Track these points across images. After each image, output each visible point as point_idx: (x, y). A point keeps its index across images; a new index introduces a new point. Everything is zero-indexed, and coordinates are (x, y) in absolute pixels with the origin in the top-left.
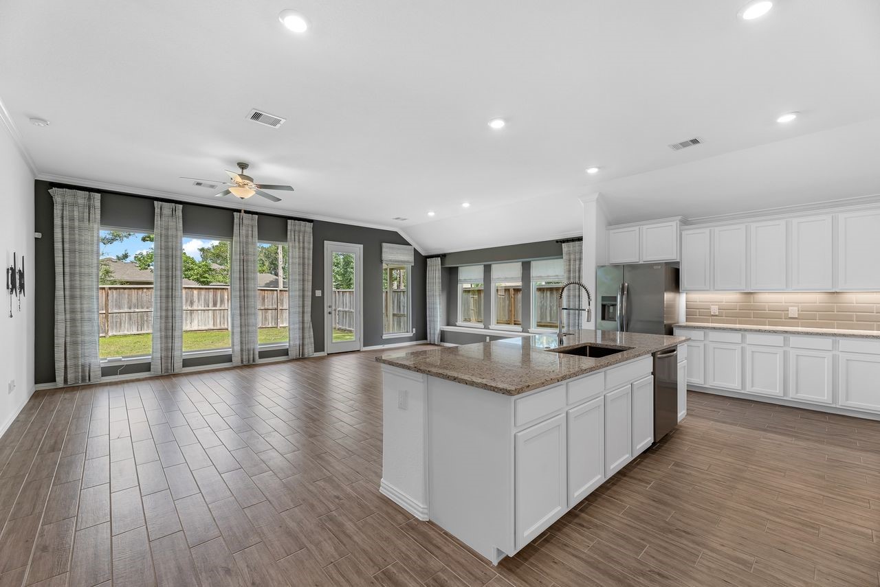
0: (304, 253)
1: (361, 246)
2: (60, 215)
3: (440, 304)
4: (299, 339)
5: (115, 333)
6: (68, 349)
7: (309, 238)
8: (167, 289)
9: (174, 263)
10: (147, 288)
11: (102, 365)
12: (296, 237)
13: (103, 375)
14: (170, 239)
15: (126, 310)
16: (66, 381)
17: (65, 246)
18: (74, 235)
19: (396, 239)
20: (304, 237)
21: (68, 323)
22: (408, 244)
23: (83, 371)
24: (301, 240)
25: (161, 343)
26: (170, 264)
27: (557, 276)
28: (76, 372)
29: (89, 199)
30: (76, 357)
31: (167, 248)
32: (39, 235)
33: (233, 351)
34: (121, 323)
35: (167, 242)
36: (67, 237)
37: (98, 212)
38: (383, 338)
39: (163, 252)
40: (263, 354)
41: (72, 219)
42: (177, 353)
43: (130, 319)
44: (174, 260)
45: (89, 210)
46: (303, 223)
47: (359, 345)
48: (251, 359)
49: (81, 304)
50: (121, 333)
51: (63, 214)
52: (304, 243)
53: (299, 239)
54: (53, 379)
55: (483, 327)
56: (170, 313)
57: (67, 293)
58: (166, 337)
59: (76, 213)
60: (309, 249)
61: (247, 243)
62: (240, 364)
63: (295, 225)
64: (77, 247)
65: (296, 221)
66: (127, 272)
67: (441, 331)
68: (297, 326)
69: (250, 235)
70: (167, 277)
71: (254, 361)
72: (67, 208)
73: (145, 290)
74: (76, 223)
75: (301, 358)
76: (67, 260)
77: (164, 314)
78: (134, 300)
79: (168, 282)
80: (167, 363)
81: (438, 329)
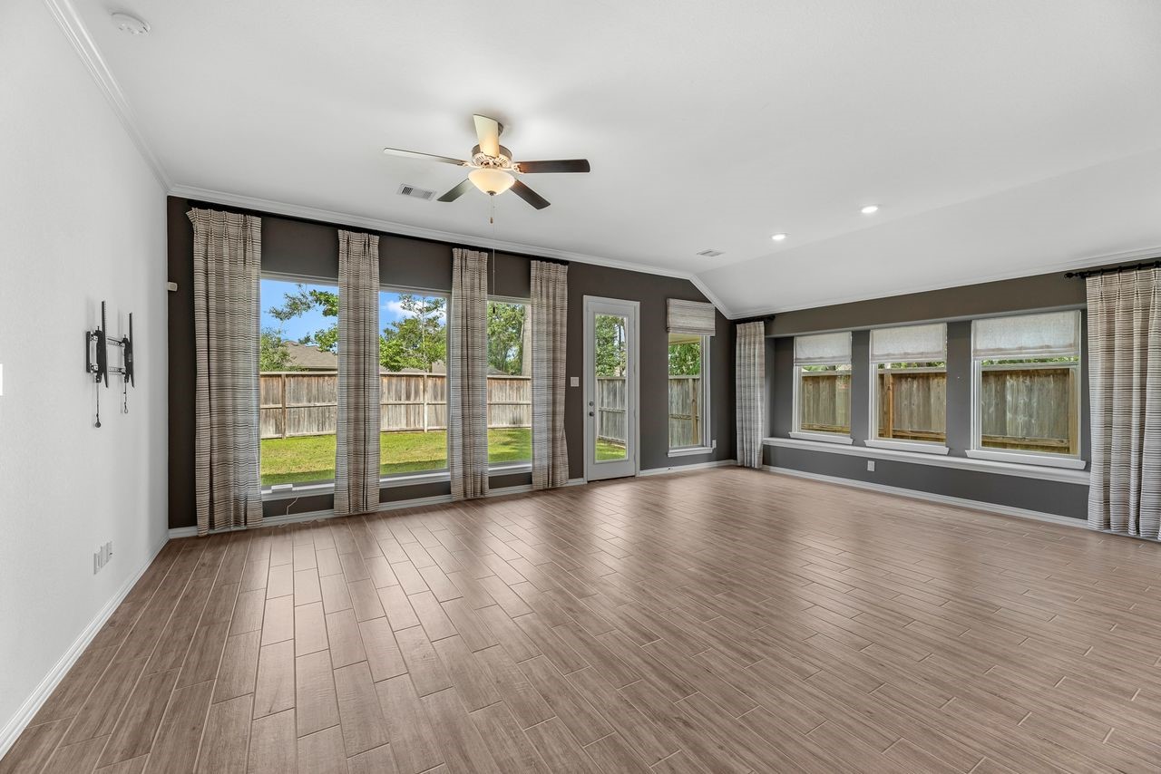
0: (554, 315)
1: (637, 304)
2: (202, 252)
3: (762, 400)
4: (548, 457)
5: (293, 434)
6: (215, 472)
7: (562, 290)
8: (357, 374)
9: (367, 333)
10: (329, 376)
11: (265, 499)
12: (544, 289)
13: (265, 515)
14: (361, 293)
15: (305, 404)
16: (212, 525)
17: (210, 304)
18: (223, 285)
19: (687, 291)
20: (555, 289)
21: (215, 430)
22: (706, 301)
23: (237, 508)
24: (551, 294)
25: (349, 463)
26: (362, 334)
27: (1048, 347)
28: (227, 510)
29: (245, 226)
30: (226, 486)
31: (357, 307)
32: (174, 287)
33: (452, 476)
34: (299, 421)
35: (357, 297)
36: (213, 288)
37: (258, 248)
38: (670, 455)
39: (351, 313)
40: (496, 482)
41: (220, 261)
42: (371, 480)
43: (310, 416)
44: (367, 328)
45: (245, 245)
46: (553, 265)
47: (632, 468)
48: (479, 490)
49: (234, 398)
50: (300, 433)
51: (207, 251)
52: (554, 299)
53: (548, 292)
54: (192, 522)
55: (850, 441)
56: (362, 415)
57: (214, 380)
58: (356, 453)
59: (226, 250)
60: (562, 309)
61: (473, 299)
62: (462, 498)
63: (542, 269)
64: (227, 305)
65: (544, 263)
66: (309, 357)
67: (764, 446)
68: (545, 436)
69: (477, 285)
70: (357, 354)
71: (482, 492)
72: (213, 242)
73: (326, 378)
74: (226, 266)
75: (551, 489)
76: (213, 326)
77: (352, 415)
78: (314, 392)
79: (357, 364)
80: (357, 495)
81: (760, 443)
